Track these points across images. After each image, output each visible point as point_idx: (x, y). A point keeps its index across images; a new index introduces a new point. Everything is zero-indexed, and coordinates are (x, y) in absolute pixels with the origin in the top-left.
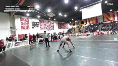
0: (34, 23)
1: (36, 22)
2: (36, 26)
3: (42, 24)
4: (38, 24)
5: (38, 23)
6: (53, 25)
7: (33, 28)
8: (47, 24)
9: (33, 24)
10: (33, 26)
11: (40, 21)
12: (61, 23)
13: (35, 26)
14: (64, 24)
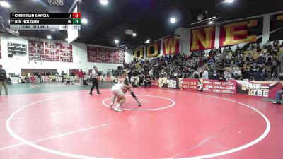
0: (13, 46)
1: (20, 45)
2: (18, 52)
3: (36, 48)
4: (25, 49)
5: (24, 45)
6: (71, 52)
7: (10, 56)
8: (49, 49)
9: (10, 48)
10: (9, 52)
11: (30, 41)
12: (100, 49)
13: (15, 53)
14: (109, 50)
